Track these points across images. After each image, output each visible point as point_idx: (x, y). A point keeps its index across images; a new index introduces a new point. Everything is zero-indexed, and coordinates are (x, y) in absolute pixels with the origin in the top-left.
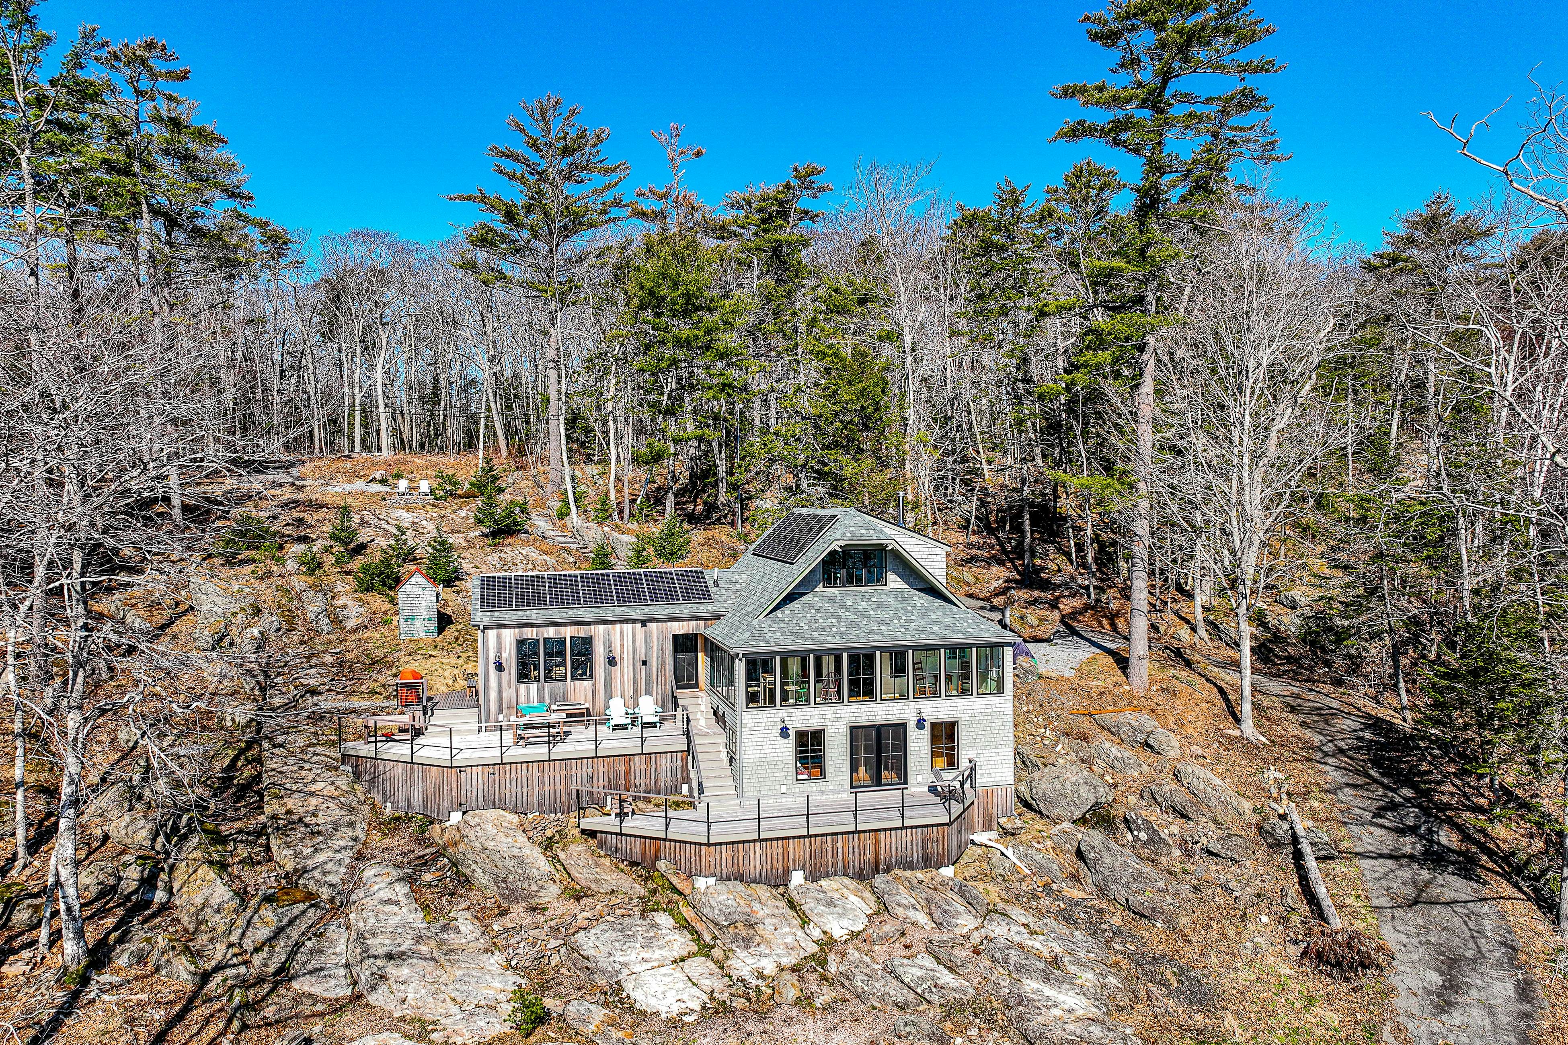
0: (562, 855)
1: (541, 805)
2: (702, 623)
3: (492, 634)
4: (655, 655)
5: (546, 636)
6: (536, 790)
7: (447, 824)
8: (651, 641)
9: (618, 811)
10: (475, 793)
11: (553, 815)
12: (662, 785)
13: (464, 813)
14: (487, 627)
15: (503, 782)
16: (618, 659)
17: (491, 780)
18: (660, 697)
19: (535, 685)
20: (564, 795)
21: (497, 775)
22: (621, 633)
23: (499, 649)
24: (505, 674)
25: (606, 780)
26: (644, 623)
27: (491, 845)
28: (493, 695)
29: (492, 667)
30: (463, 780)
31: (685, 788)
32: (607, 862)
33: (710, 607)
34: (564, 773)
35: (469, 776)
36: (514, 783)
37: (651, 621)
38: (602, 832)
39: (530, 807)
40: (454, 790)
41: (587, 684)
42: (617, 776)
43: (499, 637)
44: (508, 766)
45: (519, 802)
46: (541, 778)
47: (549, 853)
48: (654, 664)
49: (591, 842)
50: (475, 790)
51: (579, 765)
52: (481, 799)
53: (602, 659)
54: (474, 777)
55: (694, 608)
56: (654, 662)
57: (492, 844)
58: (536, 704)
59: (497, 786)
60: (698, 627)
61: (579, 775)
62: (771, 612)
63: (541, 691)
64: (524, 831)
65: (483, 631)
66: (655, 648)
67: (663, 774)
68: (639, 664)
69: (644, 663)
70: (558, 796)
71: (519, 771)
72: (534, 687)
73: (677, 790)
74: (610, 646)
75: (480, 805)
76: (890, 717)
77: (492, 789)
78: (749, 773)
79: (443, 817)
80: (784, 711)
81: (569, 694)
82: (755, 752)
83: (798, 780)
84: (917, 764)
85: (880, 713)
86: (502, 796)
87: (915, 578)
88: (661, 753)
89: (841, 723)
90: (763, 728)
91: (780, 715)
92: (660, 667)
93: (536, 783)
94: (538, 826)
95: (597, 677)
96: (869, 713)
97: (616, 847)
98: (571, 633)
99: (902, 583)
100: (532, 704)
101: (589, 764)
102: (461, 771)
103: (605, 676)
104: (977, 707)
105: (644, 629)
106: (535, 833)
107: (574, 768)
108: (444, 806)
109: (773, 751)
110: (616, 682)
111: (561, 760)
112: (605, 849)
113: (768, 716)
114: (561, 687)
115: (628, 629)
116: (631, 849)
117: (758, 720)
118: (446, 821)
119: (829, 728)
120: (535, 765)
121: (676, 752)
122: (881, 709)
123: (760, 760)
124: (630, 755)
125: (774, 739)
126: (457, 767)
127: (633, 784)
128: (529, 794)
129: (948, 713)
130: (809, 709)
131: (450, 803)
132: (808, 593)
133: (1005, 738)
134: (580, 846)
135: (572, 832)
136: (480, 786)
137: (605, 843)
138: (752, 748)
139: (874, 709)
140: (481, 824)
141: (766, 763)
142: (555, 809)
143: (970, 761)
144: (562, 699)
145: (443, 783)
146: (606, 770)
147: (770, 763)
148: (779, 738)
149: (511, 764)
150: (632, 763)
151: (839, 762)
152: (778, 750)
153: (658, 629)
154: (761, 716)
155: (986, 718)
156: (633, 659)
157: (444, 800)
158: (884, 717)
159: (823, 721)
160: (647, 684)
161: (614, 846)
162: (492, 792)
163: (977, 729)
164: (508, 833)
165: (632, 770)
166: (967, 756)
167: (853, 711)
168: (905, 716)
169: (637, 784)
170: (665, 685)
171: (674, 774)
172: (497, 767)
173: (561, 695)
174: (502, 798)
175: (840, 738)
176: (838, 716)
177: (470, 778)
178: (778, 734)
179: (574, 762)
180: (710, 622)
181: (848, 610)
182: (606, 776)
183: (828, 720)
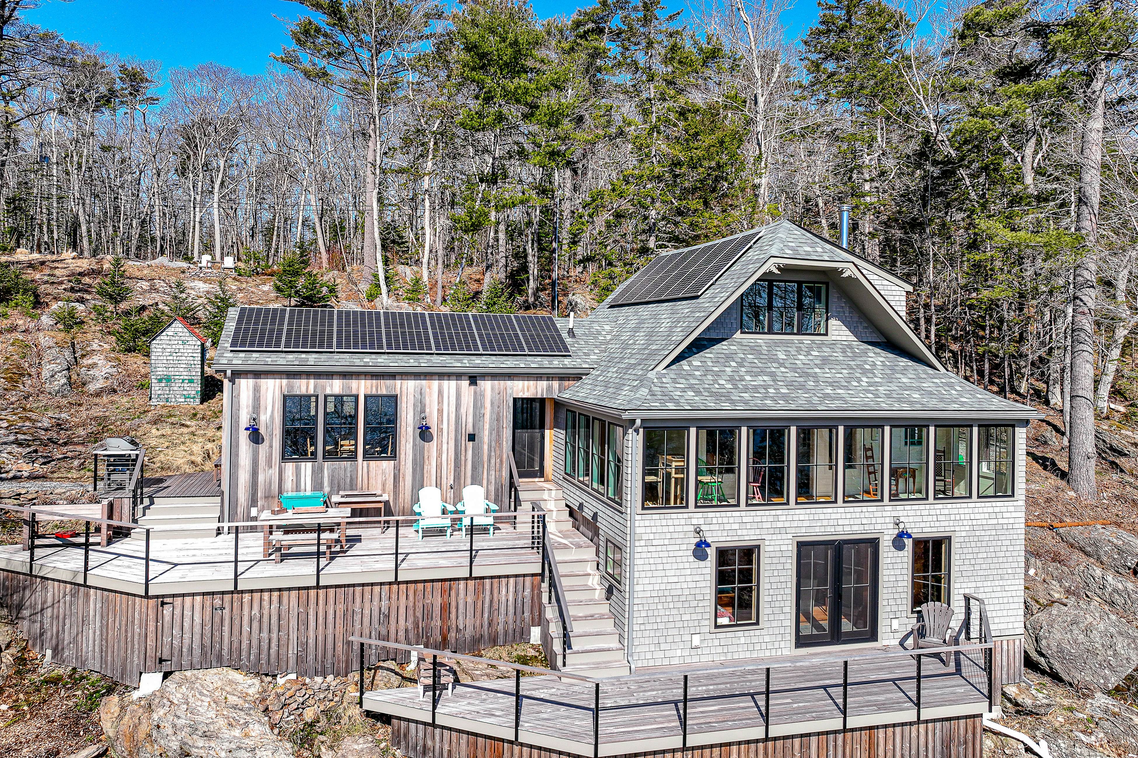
1: (300, 660)
2: (556, 384)
3: (245, 385)
4: (487, 426)
5: (328, 392)
6: (293, 636)
7: (135, 695)
8: (483, 406)
9: (430, 681)
10: (187, 641)
11: (319, 679)
12: (500, 628)
13: (166, 675)
14: (237, 374)
15: (237, 622)
16: (434, 431)
17: (217, 619)
18: (492, 488)
19: (309, 465)
20: (339, 644)
21: (227, 611)
22: (440, 393)
23: (256, 407)
24: (263, 449)
25: (411, 619)
26: (473, 379)
28: (244, 477)
29: (244, 437)
30: (167, 618)
31: (535, 634)
33: (567, 361)
34: (341, 607)
35: (178, 612)
37: (484, 376)
38: (399, 718)
39: (283, 664)
40: (151, 636)
41: (387, 465)
42: (428, 615)
43: (257, 390)
44: (247, 597)
45: (264, 656)
46: (303, 617)
47: (307, 753)
48: (486, 439)
49: (383, 731)
51: (367, 596)
52: (197, 651)
53: (410, 430)
54: (187, 613)
55: (546, 362)
56: (485, 436)
58: (309, 493)
59: (226, 628)
60: (549, 389)
61: (367, 612)
62: (673, 363)
63: (317, 474)
64: (266, 711)
65: (232, 381)
66: (487, 417)
67: (503, 610)
68: (464, 438)
69: (472, 438)
70: (330, 646)
71: (266, 604)
72: (307, 467)
73: (523, 635)
74: (423, 411)
75: (195, 660)
76: (855, 528)
77: (217, 634)
78: (644, 614)
79: (131, 682)
80: (700, 515)
81: (360, 479)
82: (653, 581)
83: (717, 626)
84: (892, 602)
85: (840, 522)
86: (235, 645)
87: (866, 328)
88: (499, 577)
89: (784, 536)
90: (666, 542)
91: (695, 521)
92: (493, 443)
93: (293, 623)
94: (291, 700)
95: (403, 456)
96: (825, 523)
97: (425, 746)
98: (366, 387)
99: (848, 333)
100: (302, 494)
101: (383, 594)
102: (163, 604)
103: (414, 455)
104: (978, 516)
105: (473, 387)
106: (286, 714)
107: (358, 600)
108: (132, 662)
109: (682, 579)
110: (430, 464)
111: (337, 586)
112: (407, 747)
113: (676, 522)
114: (349, 469)
115: (450, 386)
116: (450, 751)
117: (660, 529)
118: (135, 689)
119: (767, 543)
120: (294, 593)
121: (524, 576)
122: (843, 516)
123: (661, 594)
124: (450, 580)
125: (685, 559)
126: (157, 597)
127: (454, 626)
128: (282, 643)
129: (937, 524)
130: (738, 514)
131: (142, 656)
132: (724, 340)
133: (1015, 565)
134: (361, 741)
135: (349, 713)
136: (197, 629)
137: (406, 735)
138: (649, 574)
139: (833, 516)
140: (191, 700)
141: (669, 599)
142: (324, 667)
143: (967, 599)
144: (348, 486)
145: (133, 622)
146: (411, 604)
147: (676, 599)
148: (692, 559)
149: (252, 591)
150: (453, 593)
151: (779, 598)
152: (689, 579)
153: (493, 389)
154: (664, 522)
155: (988, 533)
156: (456, 431)
157: (133, 652)
158: (847, 528)
159: (758, 532)
160: (474, 468)
161: (421, 743)
162: (217, 639)
163: (976, 550)
164: (234, 718)
165: (453, 604)
166: (962, 591)
167: (802, 517)
168: (878, 527)
169: (461, 627)
170: (501, 470)
171: (519, 610)
172: (227, 597)
173: (348, 480)
174: (234, 649)
175: (783, 560)
176: (780, 525)
177: (180, 615)
178: (690, 553)
179: (358, 589)
180: (566, 383)
181: (782, 365)
182: (411, 612)
183: (765, 531)
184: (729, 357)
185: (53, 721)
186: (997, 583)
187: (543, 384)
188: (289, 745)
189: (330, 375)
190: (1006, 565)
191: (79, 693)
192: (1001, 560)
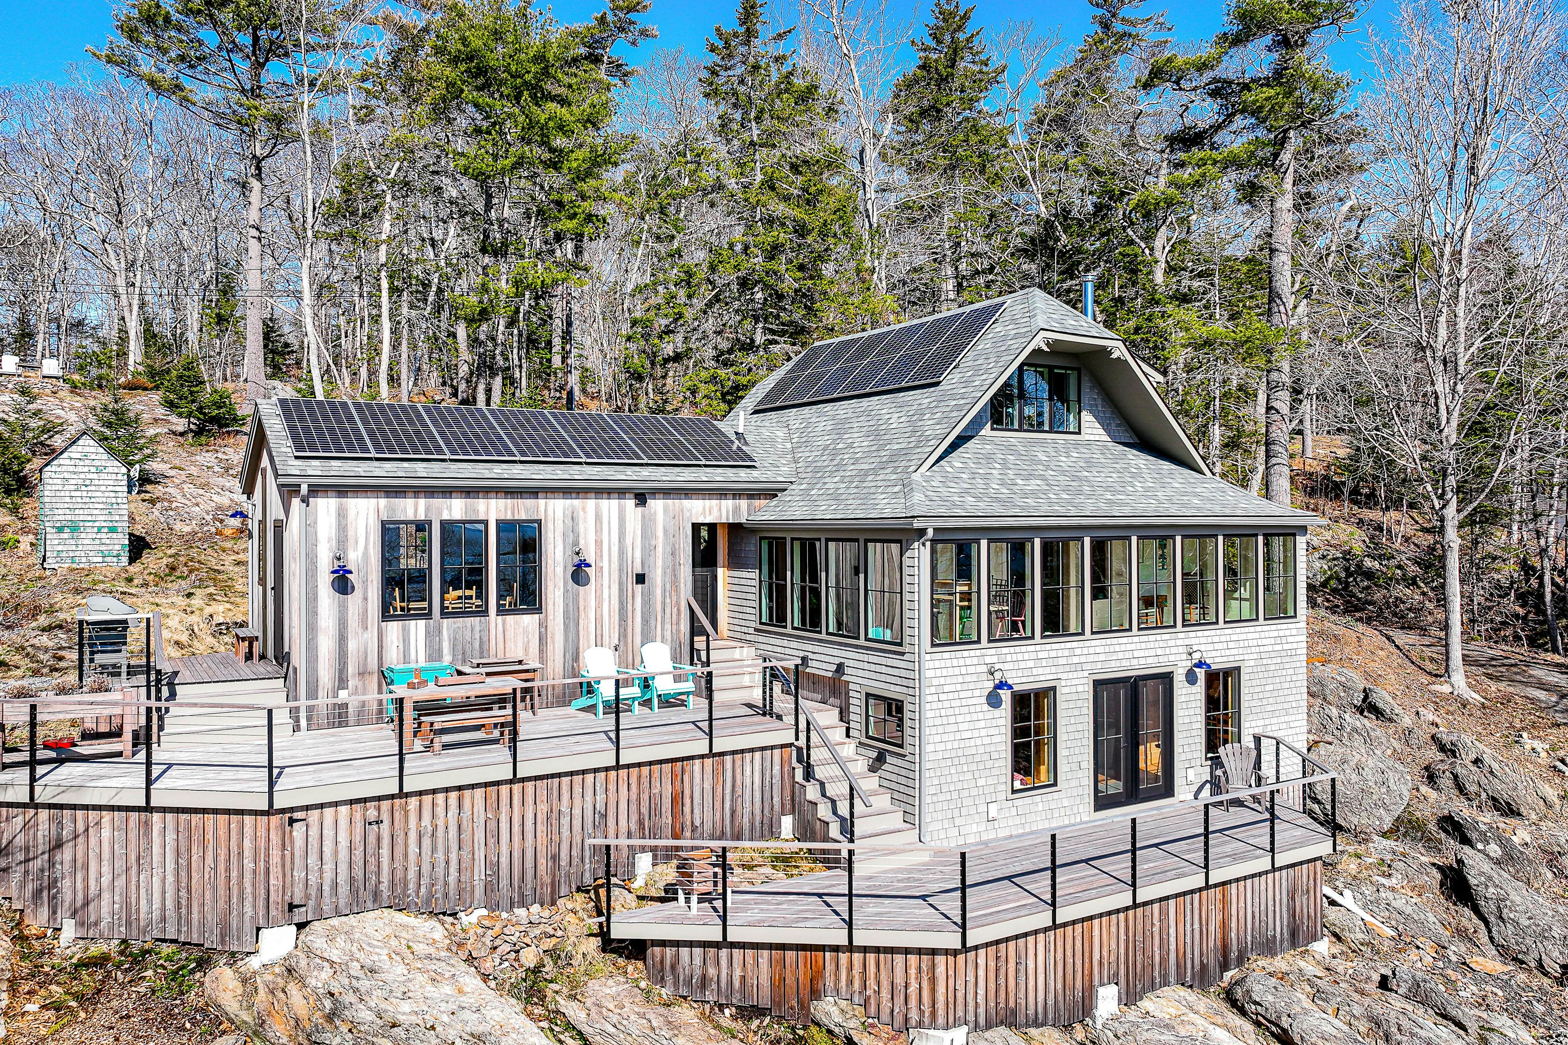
0: (574, 1011)
1: (490, 888)
2: (744, 503)
3: (325, 507)
4: (660, 563)
5: (446, 516)
6: (480, 854)
7: (254, 962)
8: (653, 535)
10: (328, 876)
11: (521, 912)
12: (749, 821)
13: (301, 926)
14: (315, 491)
15: (400, 840)
16: (591, 570)
17: (372, 839)
19: (422, 623)
21: (385, 827)
22: (598, 518)
23: (342, 541)
24: (354, 600)
25: (634, 818)
26: (641, 498)
27: (404, 1011)
28: (326, 645)
29: (324, 582)
30: (299, 843)
31: (787, 825)
32: (686, 1014)
33: (755, 474)
34: (543, 808)
35: (314, 832)
36: (426, 842)
37: (656, 492)
38: (663, 943)
39: (467, 896)
40: (274, 871)
41: (529, 620)
42: (655, 810)
43: (342, 515)
44: (413, 802)
45: (439, 887)
46: (492, 825)
47: (538, 1010)
48: (659, 581)
49: (634, 968)
50: (328, 867)
51: (577, 789)
52: (344, 889)
53: (560, 570)
54: (328, 832)
55: (730, 474)
56: (657, 577)
57: (406, 1007)
58: (426, 663)
59: (385, 851)
60: (736, 510)
61: (577, 812)
62: (936, 463)
63: (432, 636)
64: (470, 959)
65: (305, 501)
66: (660, 549)
67: (747, 797)
68: (631, 579)
69: (641, 579)
70: (529, 864)
71: (440, 810)
72: (418, 627)
73: (771, 830)
74: (576, 543)
75: (342, 902)
76: (1150, 660)
77: (372, 860)
78: (936, 782)
79: (241, 944)
80: (993, 651)
81: (493, 642)
82: (945, 737)
83: (1014, 792)
84: (1186, 748)
85: (1136, 654)
86: (399, 874)
87: (1118, 425)
88: (742, 751)
89: (1081, 674)
90: (959, 687)
91: (988, 660)
92: (668, 586)
93: (480, 835)
94: (498, 942)
95: (550, 607)
96: (1121, 655)
97: (704, 977)
98: (498, 510)
99: (1102, 431)
100: (413, 666)
101: (598, 785)
102: (292, 821)
103: (566, 605)
104: (1265, 642)
105: (640, 509)
106: (498, 961)
107: (566, 796)
108: (242, 915)
109: (976, 733)
110: (587, 617)
111: (537, 778)
112: (676, 984)
113: (969, 661)
114: (477, 628)
115: (610, 506)
116: (743, 977)
117: (951, 671)
118: (248, 954)
119: (1063, 683)
120: (479, 792)
121: (772, 748)
122: (1138, 646)
123: (953, 754)
124: (683, 759)
125: (978, 708)
126: (283, 811)
127: (689, 823)
128: (463, 865)
129: (1228, 652)
130: (1032, 648)
131: (261, 903)
132: (972, 437)
133: (1298, 697)
134: (610, 982)
135: (582, 948)
136: (343, 855)
137: (673, 967)
138: (941, 730)
139: (1129, 647)
140: (361, 956)
141: (963, 760)
142: (522, 895)
143: (1257, 740)
144: (477, 653)
145: (241, 854)
146: (634, 797)
147: (970, 759)
148: (986, 707)
149: (420, 793)
150: (686, 778)
151: (1077, 751)
152: (983, 733)
153: (666, 510)
154: (955, 663)
155: (1274, 661)
156: (620, 570)
157: (242, 899)
158: (1142, 661)
159: (1053, 670)
160: (645, 621)
161: (698, 972)
162: (372, 867)
163: (1263, 682)
164: (435, 971)
165: (687, 792)
166: (1252, 731)
167: (1098, 650)
168: (1172, 658)
169: (697, 823)
170: (678, 623)
171: (767, 795)
172: (385, 805)
173: (477, 644)
174: (397, 879)
175: (1079, 704)
176: (1076, 660)
177: (318, 836)
178: (984, 700)
179: (566, 780)
180: (757, 503)
181: (1048, 467)
182: (633, 807)
183: (1061, 669)
184: (989, 458)
185: (128, 1017)
186: (1282, 719)
187: (728, 504)
188: (513, 1001)
189: (447, 492)
190: (1291, 698)
191: (149, 973)
192: (1286, 692)
